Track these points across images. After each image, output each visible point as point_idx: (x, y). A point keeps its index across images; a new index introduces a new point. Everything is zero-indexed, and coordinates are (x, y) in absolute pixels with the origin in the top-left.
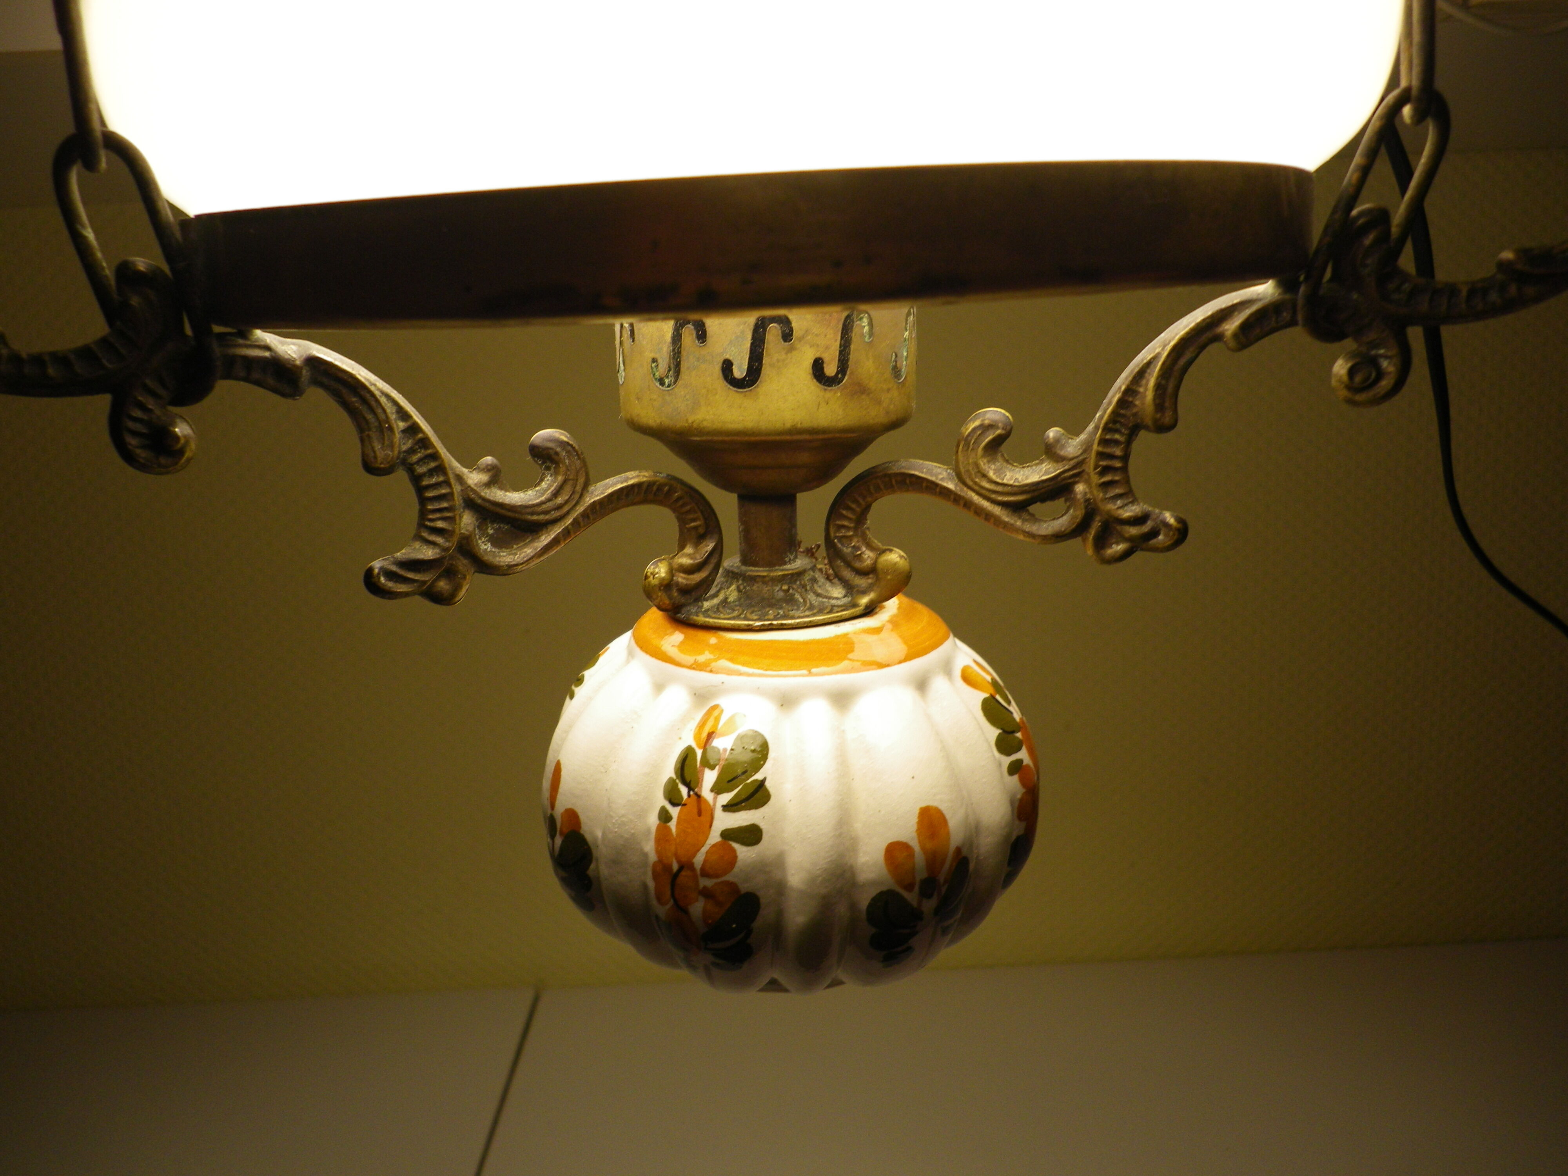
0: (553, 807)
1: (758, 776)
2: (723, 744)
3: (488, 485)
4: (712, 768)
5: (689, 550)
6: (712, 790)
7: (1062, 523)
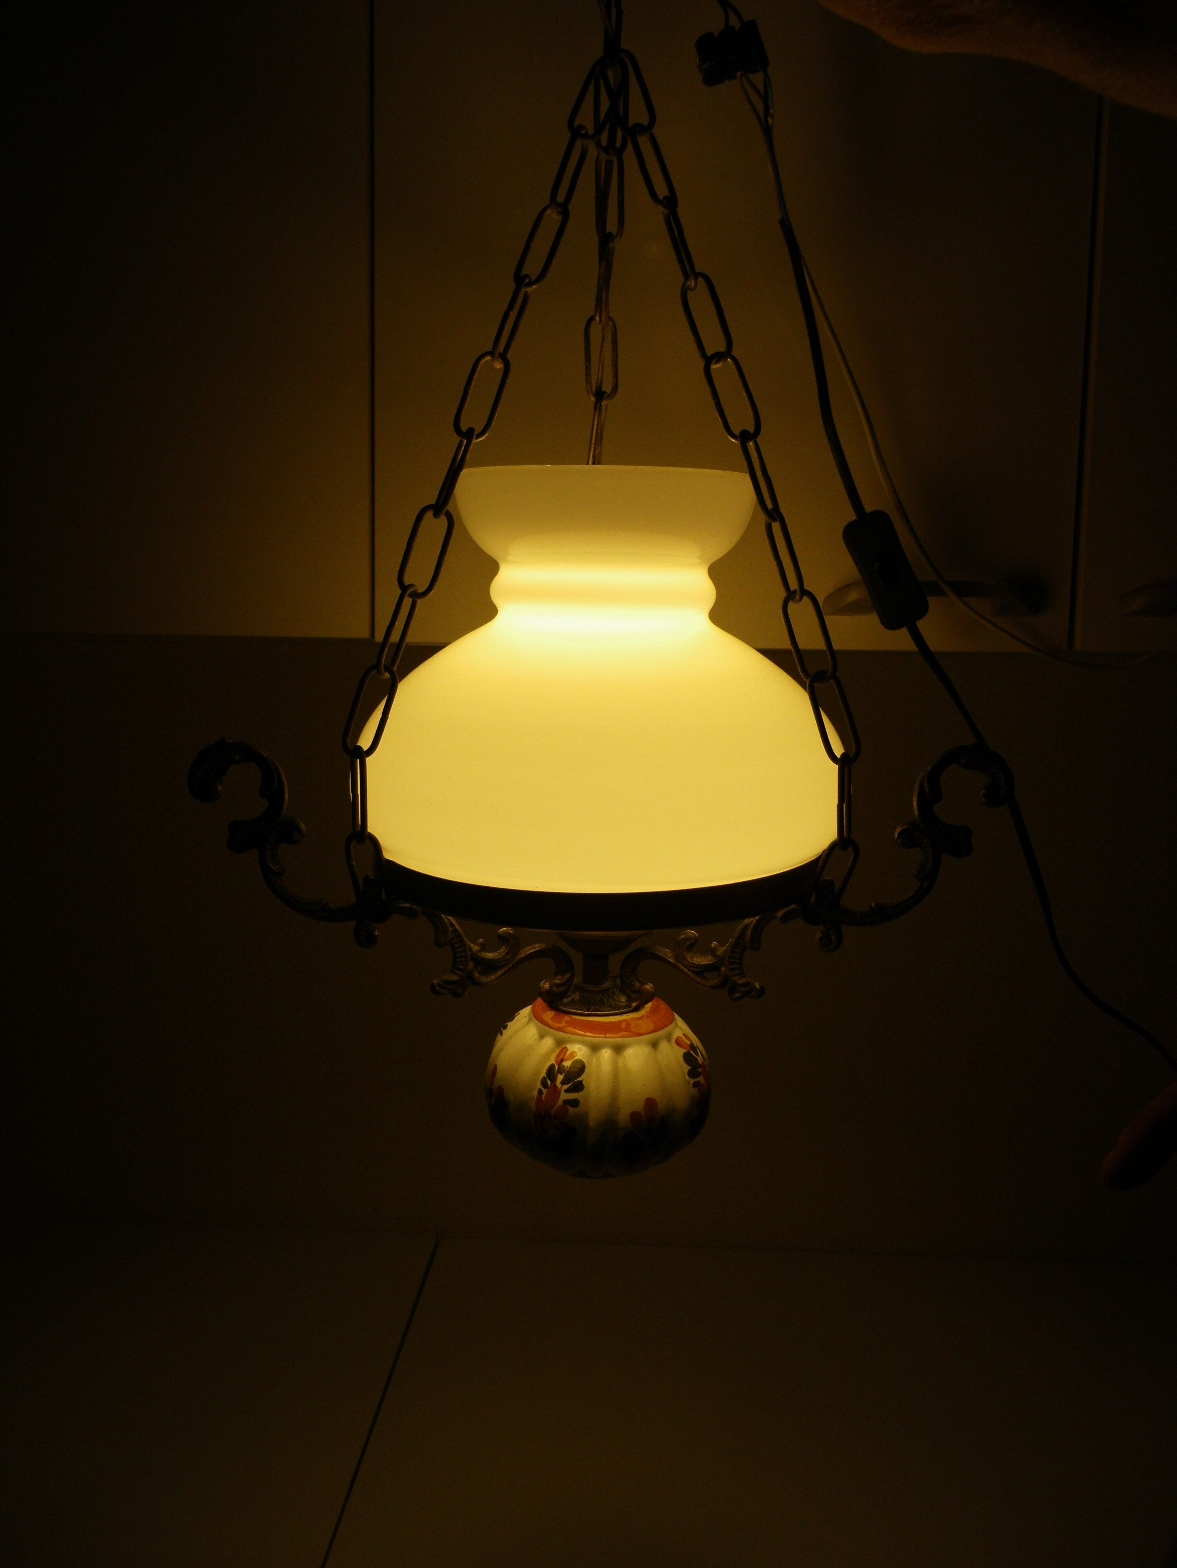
0: (492, 1084)
1: (580, 1079)
2: (567, 1064)
3: (480, 951)
4: (561, 1074)
5: (559, 977)
6: (561, 1083)
7: (716, 981)
